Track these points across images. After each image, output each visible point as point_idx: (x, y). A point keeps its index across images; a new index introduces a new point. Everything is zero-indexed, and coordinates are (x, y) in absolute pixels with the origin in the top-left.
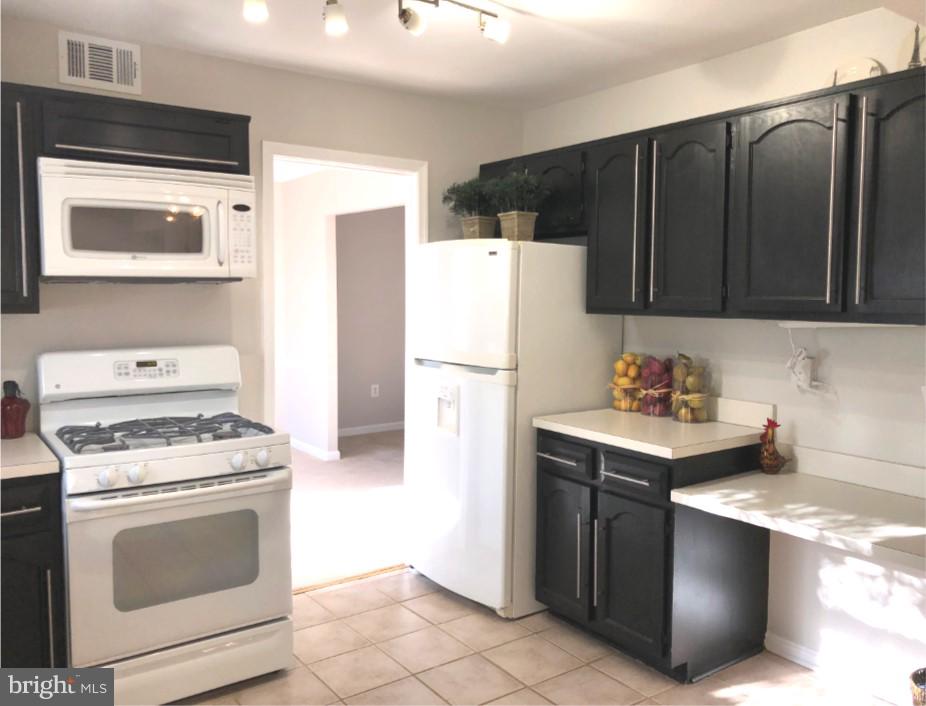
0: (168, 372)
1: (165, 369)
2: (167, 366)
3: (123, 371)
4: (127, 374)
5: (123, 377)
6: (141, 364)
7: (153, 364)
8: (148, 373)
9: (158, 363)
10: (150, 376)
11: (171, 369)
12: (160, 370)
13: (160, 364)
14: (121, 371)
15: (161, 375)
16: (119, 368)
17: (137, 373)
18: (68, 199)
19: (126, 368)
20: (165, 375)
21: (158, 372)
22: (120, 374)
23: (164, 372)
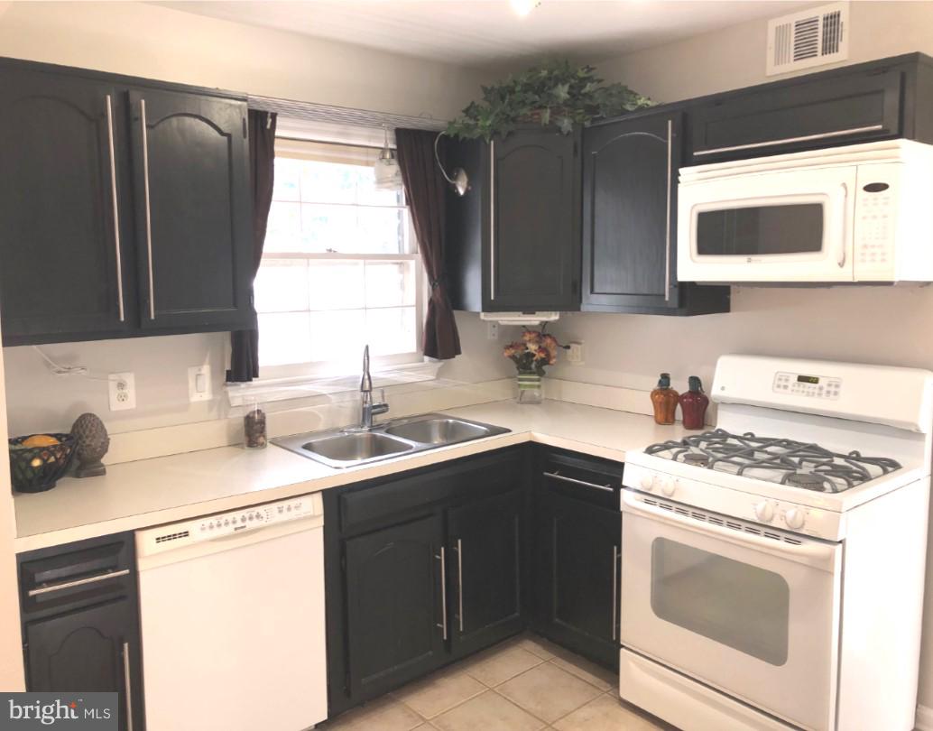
0: (828, 392)
1: (826, 388)
2: (829, 385)
3: (783, 383)
4: (786, 387)
5: (782, 390)
6: (802, 379)
7: (814, 380)
8: (806, 390)
9: (820, 381)
10: (808, 393)
11: (833, 389)
12: (821, 388)
13: (822, 382)
14: (781, 383)
15: (820, 395)
16: (780, 379)
17: (796, 388)
18: (696, 205)
19: (787, 380)
20: (824, 396)
21: (817, 391)
22: (779, 386)
23: (824, 392)
